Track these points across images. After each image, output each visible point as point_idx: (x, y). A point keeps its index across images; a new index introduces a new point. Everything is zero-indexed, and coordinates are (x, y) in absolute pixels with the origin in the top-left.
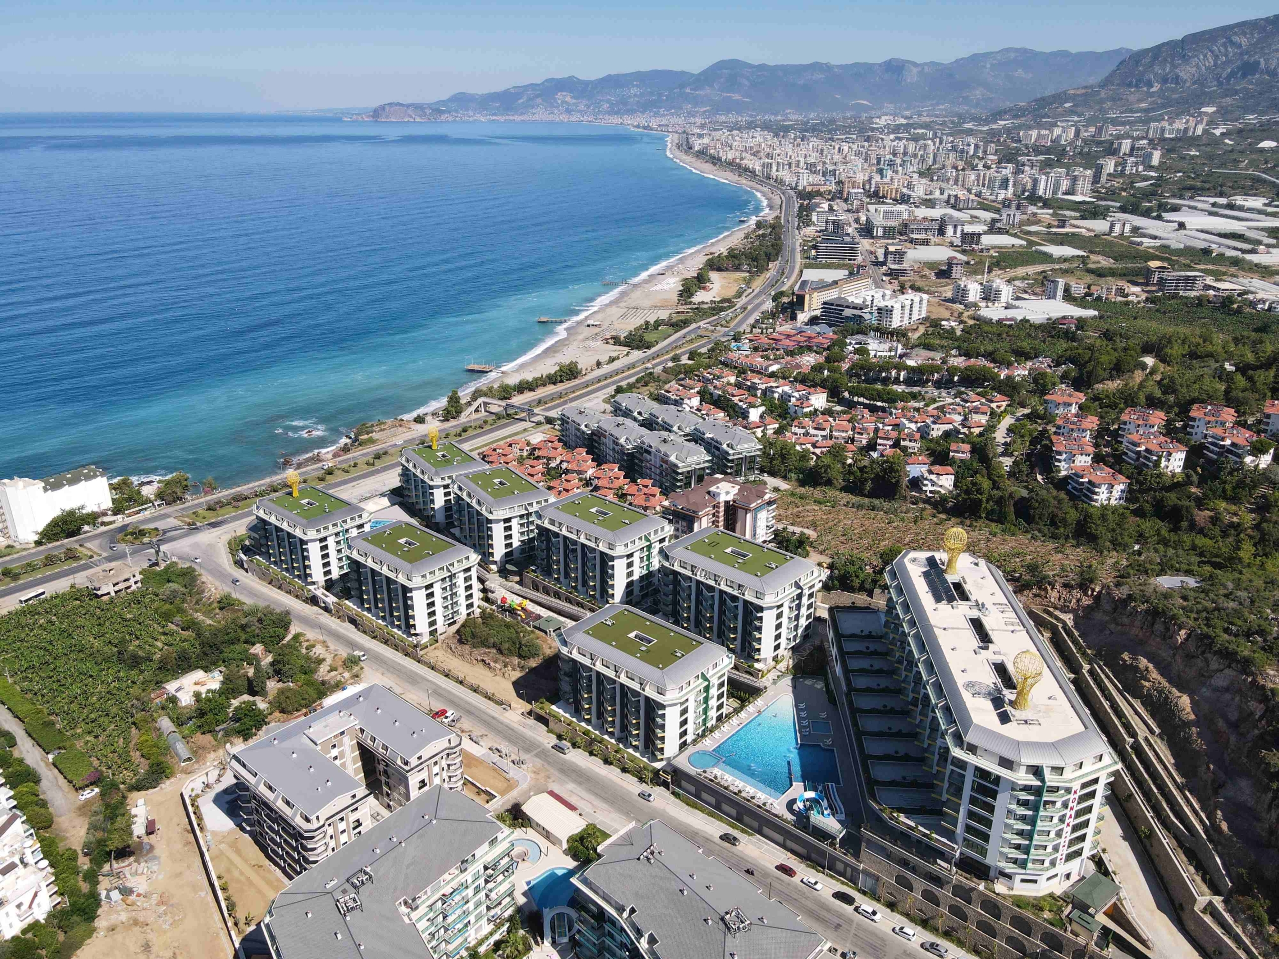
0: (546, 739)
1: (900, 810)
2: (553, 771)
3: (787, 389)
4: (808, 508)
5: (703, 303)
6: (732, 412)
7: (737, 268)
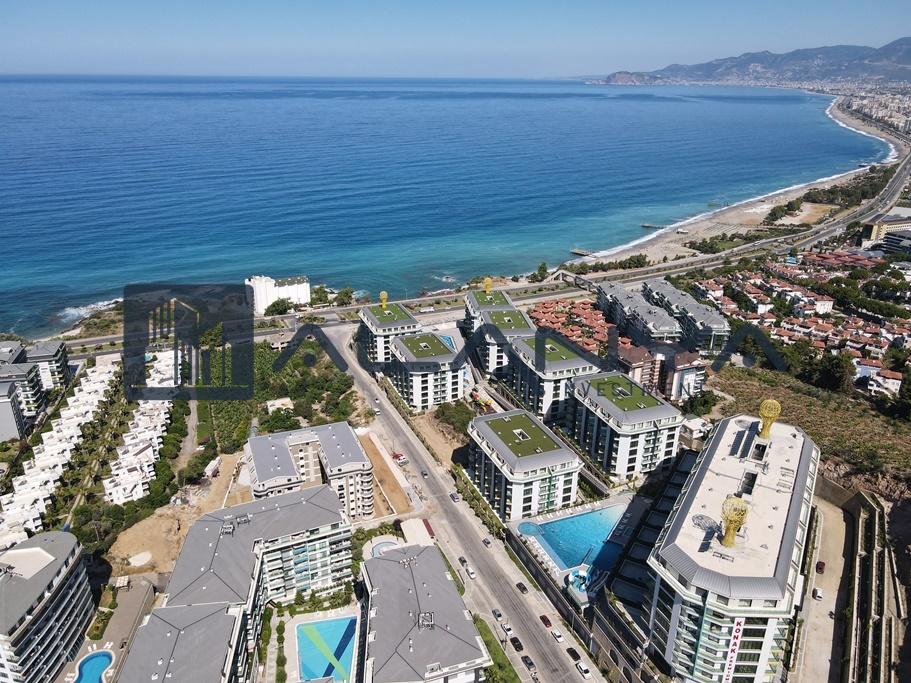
0: (450, 488)
1: (621, 600)
2: (440, 510)
3: (799, 294)
4: (748, 382)
5: (783, 225)
6: (743, 305)
7: (831, 202)
